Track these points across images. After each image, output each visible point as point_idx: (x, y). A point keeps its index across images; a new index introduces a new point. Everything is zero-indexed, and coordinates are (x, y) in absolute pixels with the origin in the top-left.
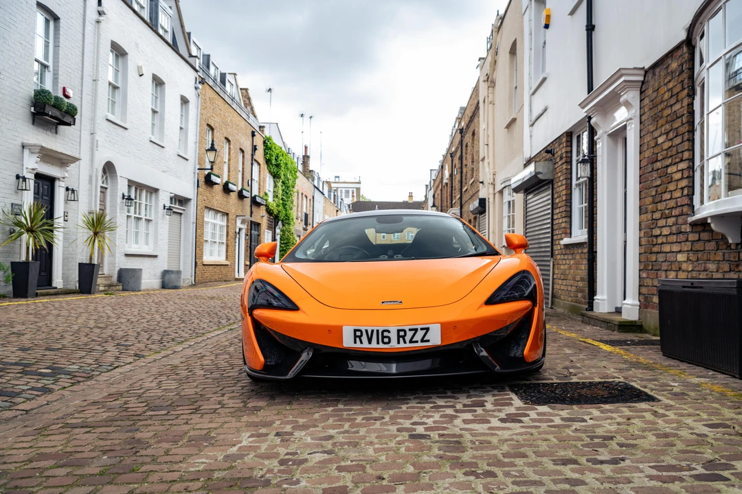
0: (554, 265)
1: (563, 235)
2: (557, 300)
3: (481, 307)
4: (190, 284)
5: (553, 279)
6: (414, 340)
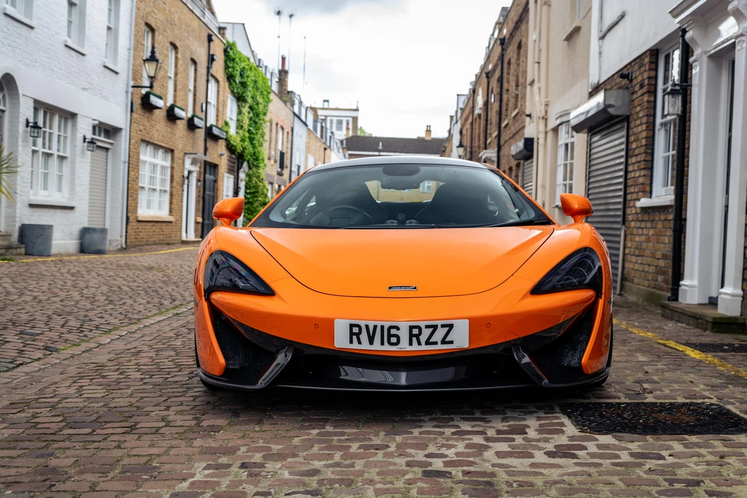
0: (625, 235)
1: (641, 194)
2: (628, 283)
3: (524, 297)
4: (119, 247)
5: (624, 254)
6: (431, 341)
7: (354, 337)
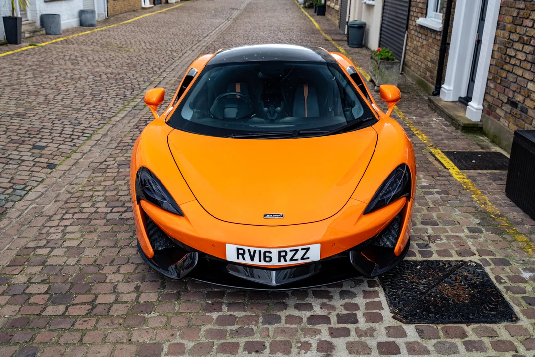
0: (407, 37)
1: (419, 15)
3: (359, 218)
4: (104, 18)
5: (406, 49)
6: (294, 258)
7: (240, 256)
